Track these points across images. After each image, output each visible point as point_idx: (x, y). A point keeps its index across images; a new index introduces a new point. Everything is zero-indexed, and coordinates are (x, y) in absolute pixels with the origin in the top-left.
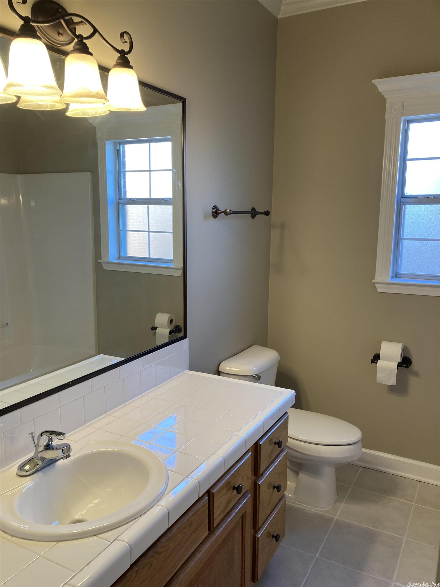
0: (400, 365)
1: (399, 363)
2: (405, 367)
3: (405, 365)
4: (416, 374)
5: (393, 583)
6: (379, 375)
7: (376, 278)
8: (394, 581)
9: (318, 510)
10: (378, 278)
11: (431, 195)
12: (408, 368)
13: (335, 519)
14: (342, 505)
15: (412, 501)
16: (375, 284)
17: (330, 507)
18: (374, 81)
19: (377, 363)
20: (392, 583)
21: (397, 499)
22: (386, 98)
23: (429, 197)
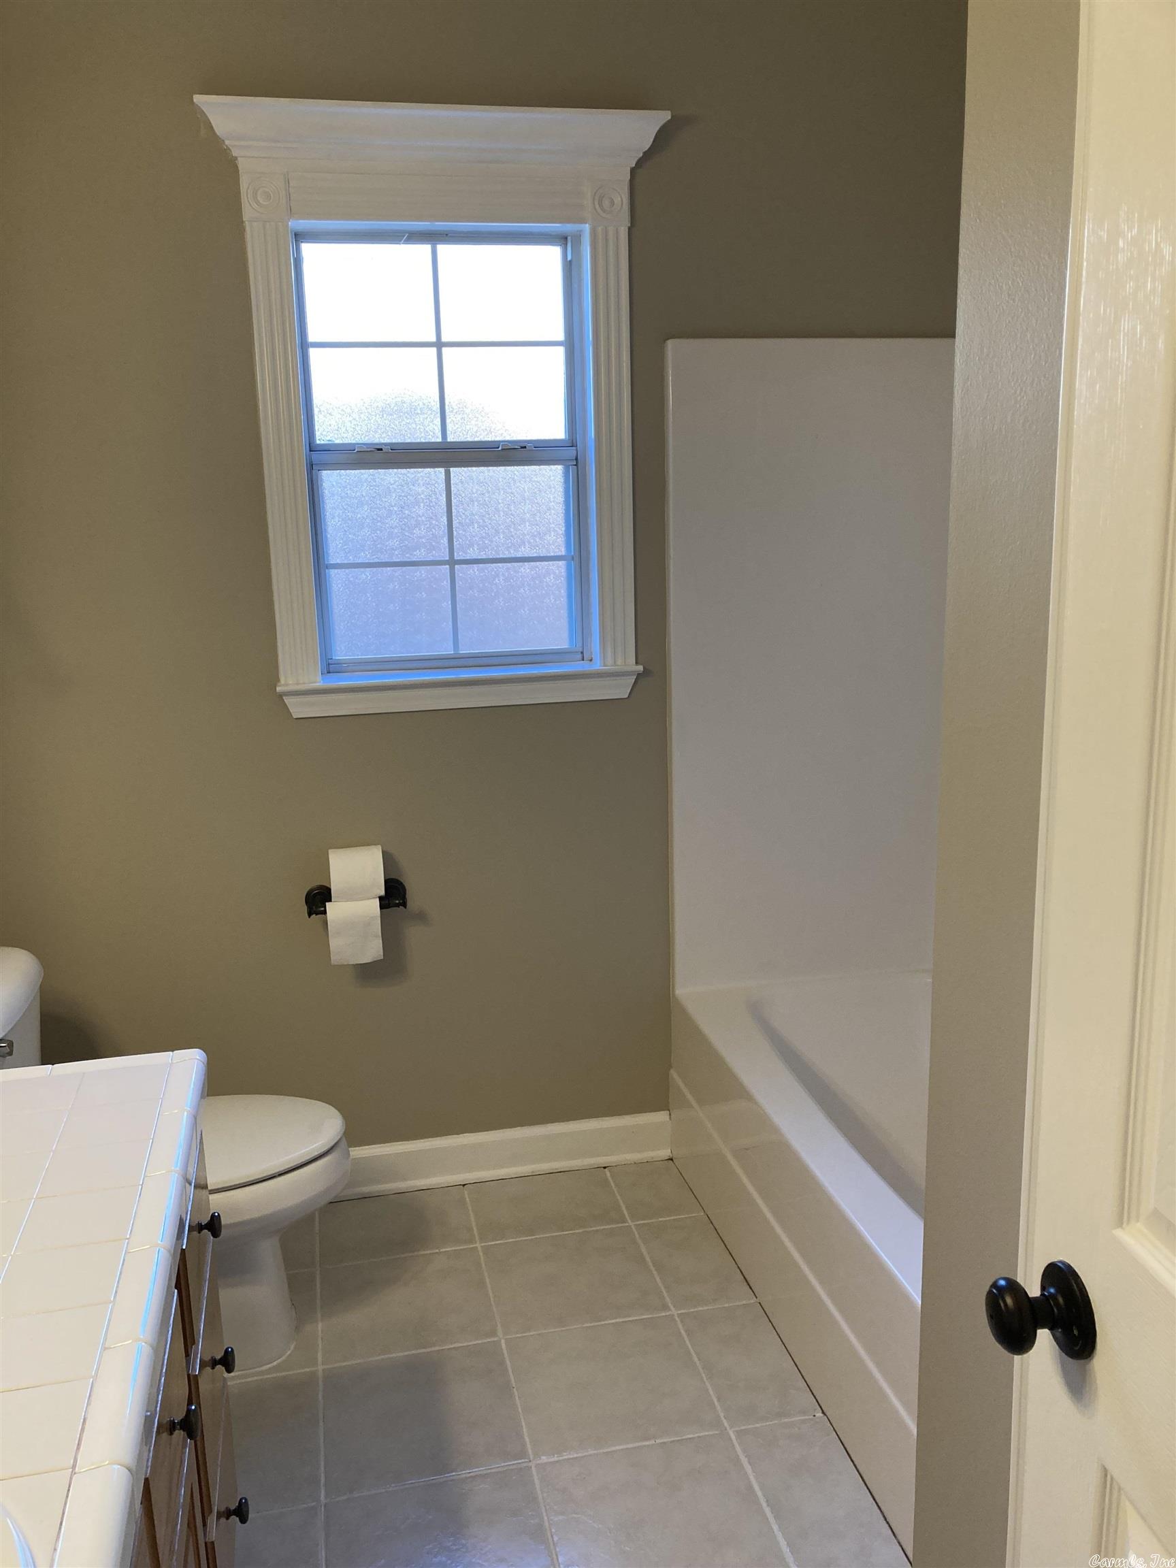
0: (385, 902)
1: (381, 898)
2: (398, 905)
3: (397, 902)
4: (421, 917)
5: (532, 1464)
6: (335, 943)
7: (282, 681)
8: (531, 1457)
9: (262, 1373)
10: (287, 682)
11: (386, 444)
12: (405, 907)
13: (320, 1374)
14: (320, 1327)
15: (472, 1241)
16: (284, 698)
17: (292, 1347)
18: (198, 99)
19: (325, 912)
20: (530, 1464)
21: (437, 1251)
22: (236, 158)
23: (381, 450)
